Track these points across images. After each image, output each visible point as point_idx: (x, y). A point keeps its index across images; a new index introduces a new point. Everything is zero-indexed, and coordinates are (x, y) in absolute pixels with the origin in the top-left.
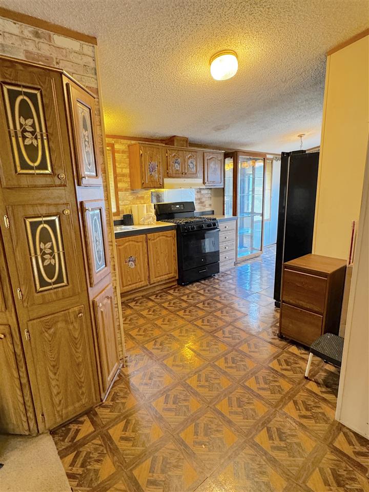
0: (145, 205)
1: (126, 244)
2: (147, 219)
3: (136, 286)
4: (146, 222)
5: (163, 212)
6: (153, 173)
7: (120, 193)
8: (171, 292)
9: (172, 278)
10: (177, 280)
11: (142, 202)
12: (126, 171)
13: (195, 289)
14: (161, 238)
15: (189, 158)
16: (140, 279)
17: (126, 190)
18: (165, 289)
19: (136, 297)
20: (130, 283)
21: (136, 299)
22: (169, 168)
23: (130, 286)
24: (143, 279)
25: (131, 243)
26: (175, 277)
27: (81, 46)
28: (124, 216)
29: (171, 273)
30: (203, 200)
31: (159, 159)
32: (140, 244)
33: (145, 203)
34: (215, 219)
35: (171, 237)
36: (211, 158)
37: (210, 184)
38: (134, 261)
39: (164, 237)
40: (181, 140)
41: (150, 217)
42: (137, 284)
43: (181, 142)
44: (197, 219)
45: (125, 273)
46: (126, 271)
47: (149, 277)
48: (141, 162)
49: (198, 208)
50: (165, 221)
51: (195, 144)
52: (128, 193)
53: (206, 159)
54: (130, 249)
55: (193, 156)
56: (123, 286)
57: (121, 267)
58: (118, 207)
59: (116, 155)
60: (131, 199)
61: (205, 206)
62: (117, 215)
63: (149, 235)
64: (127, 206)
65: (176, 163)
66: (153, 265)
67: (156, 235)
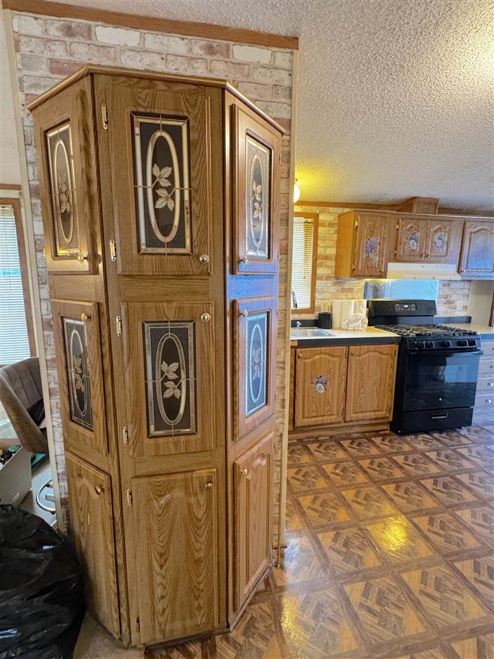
0: (353, 301)
1: (316, 357)
2: (351, 323)
3: (322, 420)
4: (352, 326)
5: (380, 314)
6: (371, 255)
7: (318, 282)
8: (378, 440)
9: (381, 418)
10: (391, 423)
11: (350, 297)
12: (332, 251)
13: (421, 446)
14: (371, 354)
15: (436, 232)
16: (331, 412)
17: (328, 278)
18: (367, 432)
19: (320, 436)
20: (314, 414)
21: (320, 438)
22: (399, 246)
23: (314, 419)
24: (335, 412)
25: (322, 356)
26: (388, 418)
27: (273, 55)
28: (320, 314)
29: (382, 410)
30: (454, 298)
31: (385, 234)
32: (336, 359)
33: (352, 299)
34: (474, 334)
35: (388, 354)
36: (478, 231)
37: (471, 274)
38: (325, 384)
39: (376, 354)
40: (425, 203)
41: (358, 320)
42: (326, 418)
43: (426, 206)
44: (439, 330)
45: (308, 398)
46: (311, 398)
47: (344, 410)
48: (355, 238)
49: (442, 311)
50: (381, 328)
51: (450, 209)
52: (329, 283)
53: (468, 231)
54: (320, 366)
55: (445, 228)
56: (304, 418)
57: (304, 389)
58: (313, 302)
59: (320, 229)
60: (334, 291)
61: (455, 308)
62: (309, 313)
63: (352, 348)
64: (326, 301)
65: (411, 239)
66: (352, 394)
67: (364, 348)
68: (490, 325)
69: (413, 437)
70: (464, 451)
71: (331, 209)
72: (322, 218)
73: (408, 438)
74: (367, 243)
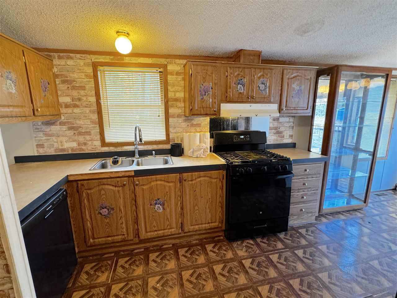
0: (199, 134)
1: (153, 184)
2: (196, 151)
4: (196, 154)
6: (205, 97)
7: (171, 120)
8: (209, 247)
9: (215, 228)
10: (224, 231)
11: (197, 130)
12: (181, 95)
14: (202, 179)
15: (259, 78)
16: (171, 226)
17: (179, 116)
20: (156, 229)
22: (228, 90)
23: (156, 233)
24: (174, 225)
25: (159, 182)
26: (221, 227)
29: (214, 222)
30: (282, 129)
31: (216, 79)
32: (171, 184)
33: (198, 132)
35: (217, 178)
36: (294, 77)
37: (291, 111)
38: (163, 205)
39: (206, 178)
40: (250, 55)
41: (200, 149)
42: (166, 231)
43: (251, 58)
45: (149, 217)
46: (151, 216)
48: (190, 84)
51: (272, 60)
52: (181, 120)
53: (286, 77)
54: (157, 190)
55: (267, 75)
56: (146, 232)
57: (144, 209)
58: (168, 135)
59: (169, 77)
60: (184, 126)
61: (284, 137)
62: (165, 144)
63: (185, 175)
64: (179, 134)
65: (239, 84)
66: (188, 211)
67: (195, 175)
68: (309, 150)
69: (239, 243)
71: (178, 61)
72: (170, 68)
73: (235, 244)
74: (201, 87)
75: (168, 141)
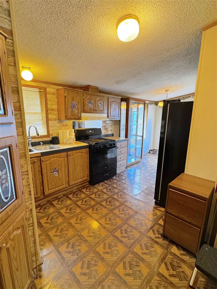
0: (68, 130)
1: (52, 160)
2: (68, 140)
3: (59, 189)
4: (68, 142)
5: (81, 135)
6: (73, 109)
7: (50, 122)
8: (84, 190)
9: (85, 180)
10: (89, 181)
11: (66, 128)
12: (55, 107)
14: (78, 154)
15: (99, 100)
16: (62, 183)
17: (55, 120)
18: (80, 188)
19: (59, 196)
20: (54, 187)
22: (85, 106)
23: (54, 189)
24: (64, 183)
25: (55, 158)
26: (87, 179)
28: (52, 137)
29: (85, 177)
30: (107, 127)
31: (78, 100)
32: (62, 159)
34: (115, 141)
35: (85, 153)
36: (113, 101)
37: (112, 118)
38: (58, 171)
39: (80, 154)
40: (93, 88)
41: (71, 139)
42: (60, 187)
43: (94, 90)
44: (103, 140)
46: (51, 179)
47: (69, 181)
48: (65, 101)
49: (103, 132)
50: (81, 141)
51: (103, 92)
52: (56, 122)
53: (110, 101)
54: (55, 163)
55: (102, 99)
56: (49, 190)
57: (47, 176)
58: (48, 132)
59: (48, 95)
60: (58, 126)
61: (108, 131)
62: (47, 137)
63: (69, 153)
64: (55, 131)
65: (90, 103)
66: (71, 173)
67: (74, 152)
68: (119, 136)
69: (98, 185)
70: (115, 186)
71: (53, 86)
72: (48, 90)
73: (96, 186)
74: (71, 104)
75: (48, 135)
